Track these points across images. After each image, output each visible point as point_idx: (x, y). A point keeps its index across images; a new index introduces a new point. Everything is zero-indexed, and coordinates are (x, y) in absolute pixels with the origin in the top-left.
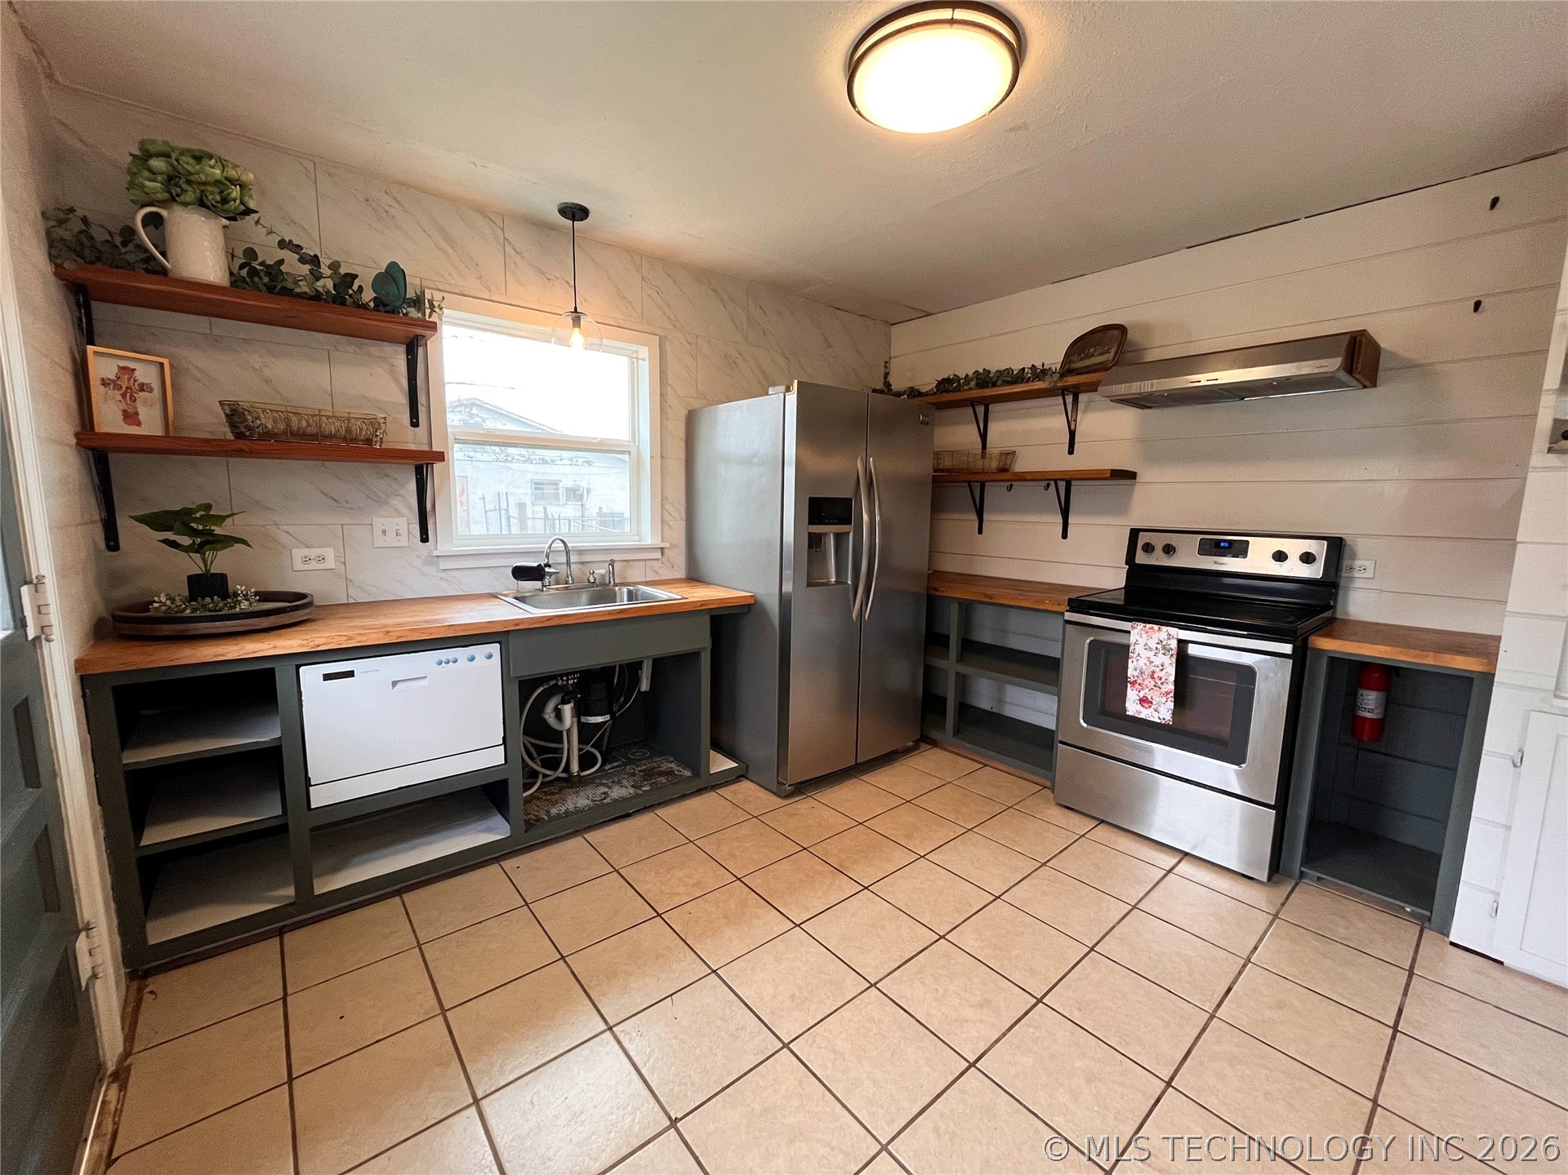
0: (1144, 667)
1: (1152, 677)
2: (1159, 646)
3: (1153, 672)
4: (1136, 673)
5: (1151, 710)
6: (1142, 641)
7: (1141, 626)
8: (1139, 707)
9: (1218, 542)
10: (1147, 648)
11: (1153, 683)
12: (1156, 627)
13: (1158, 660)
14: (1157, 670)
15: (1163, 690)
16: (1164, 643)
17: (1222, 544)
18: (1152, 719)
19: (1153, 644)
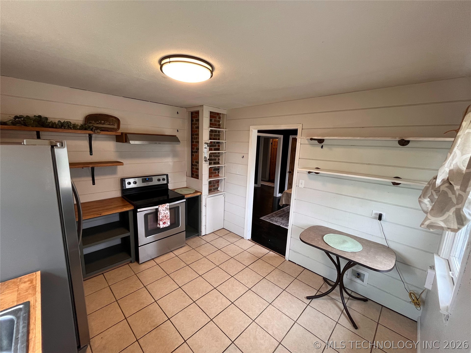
0: (163, 215)
1: (165, 217)
2: (166, 209)
3: (165, 215)
4: (162, 217)
5: (166, 224)
6: (162, 209)
7: (161, 206)
8: (163, 225)
9: (146, 179)
10: (163, 210)
11: (166, 218)
12: (164, 205)
13: (166, 213)
14: (166, 214)
15: (168, 219)
16: (167, 208)
17: (147, 179)
18: (167, 226)
19: (164, 209)
